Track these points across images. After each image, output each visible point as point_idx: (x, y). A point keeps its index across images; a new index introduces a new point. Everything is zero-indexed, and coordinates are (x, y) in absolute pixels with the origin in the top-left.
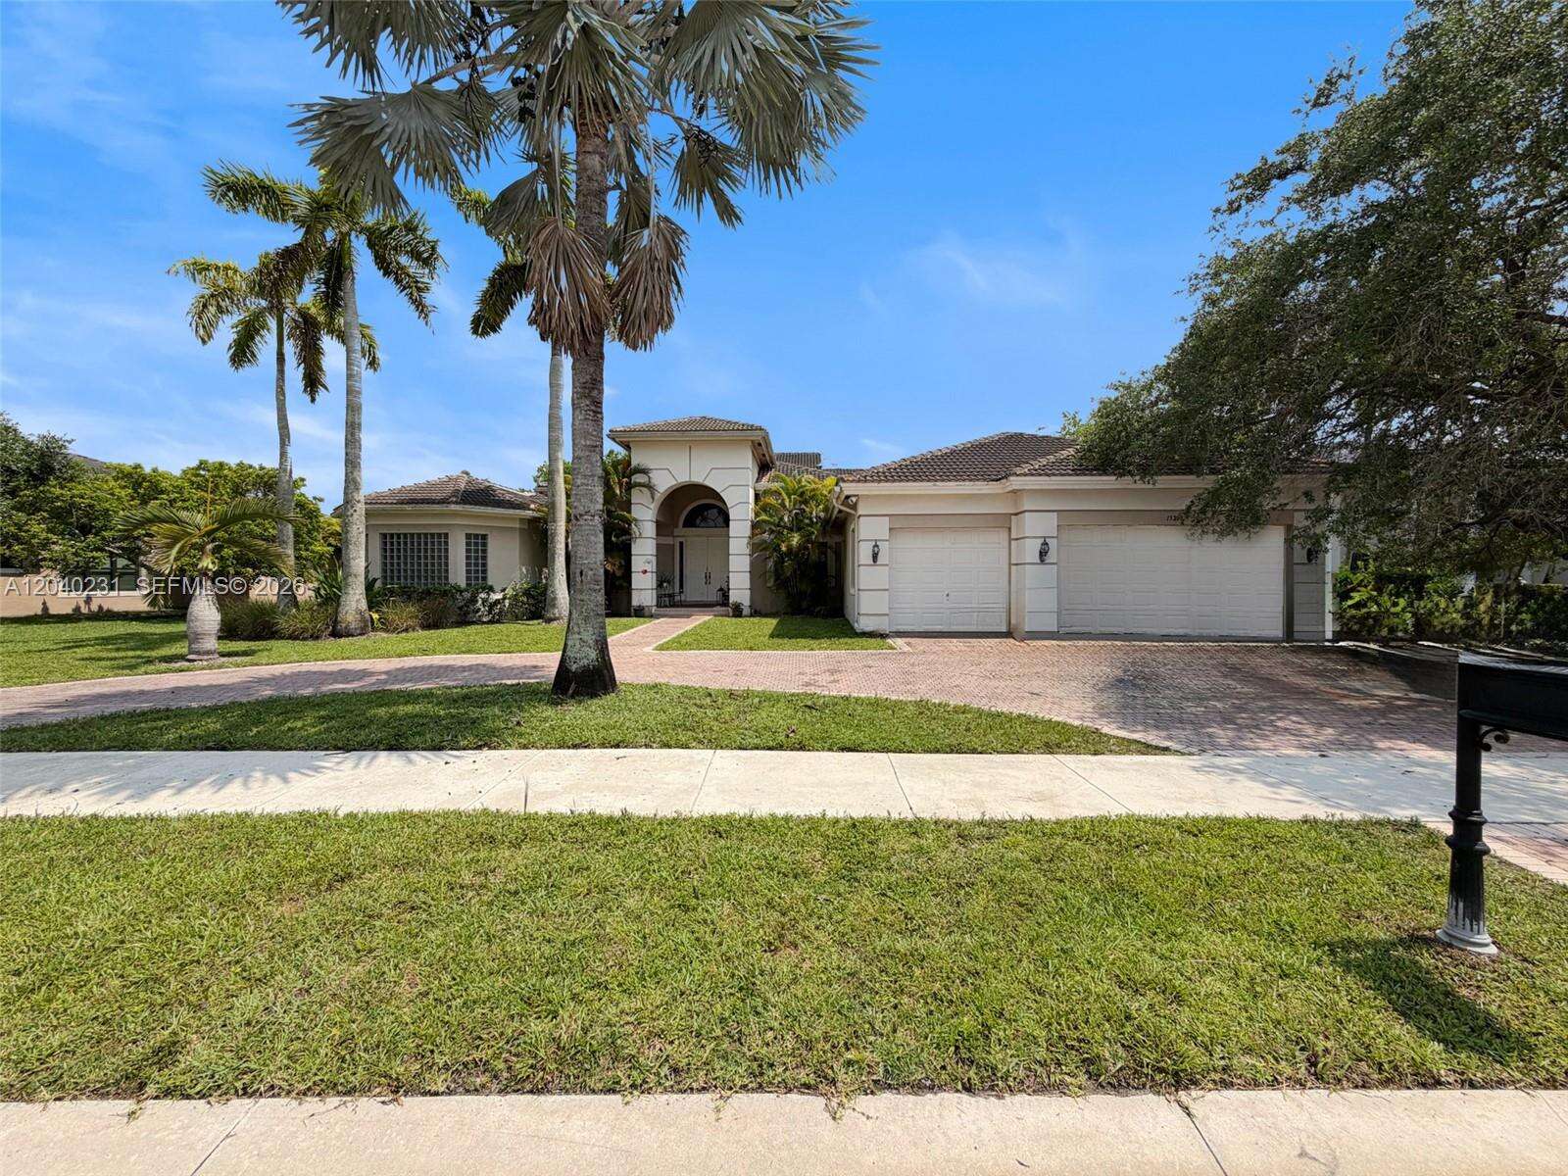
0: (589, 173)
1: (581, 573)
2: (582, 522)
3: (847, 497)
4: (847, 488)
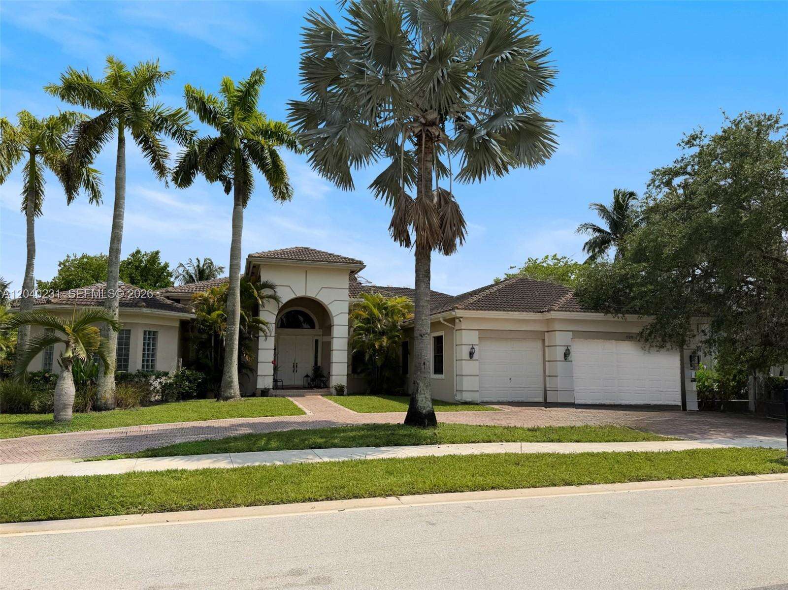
1: (424, 364)
2: (424, 338)
3: (455, 318)
4: (459, 313)
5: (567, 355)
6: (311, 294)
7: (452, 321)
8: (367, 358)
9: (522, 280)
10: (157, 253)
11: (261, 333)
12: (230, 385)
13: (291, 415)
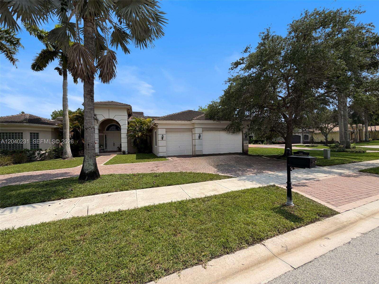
0: (88, 32)
1: (88, 145)
2: (88, 130)
3: (155, 124)
4: (155, 122)
5: (199, 137)
6: (111, 118)
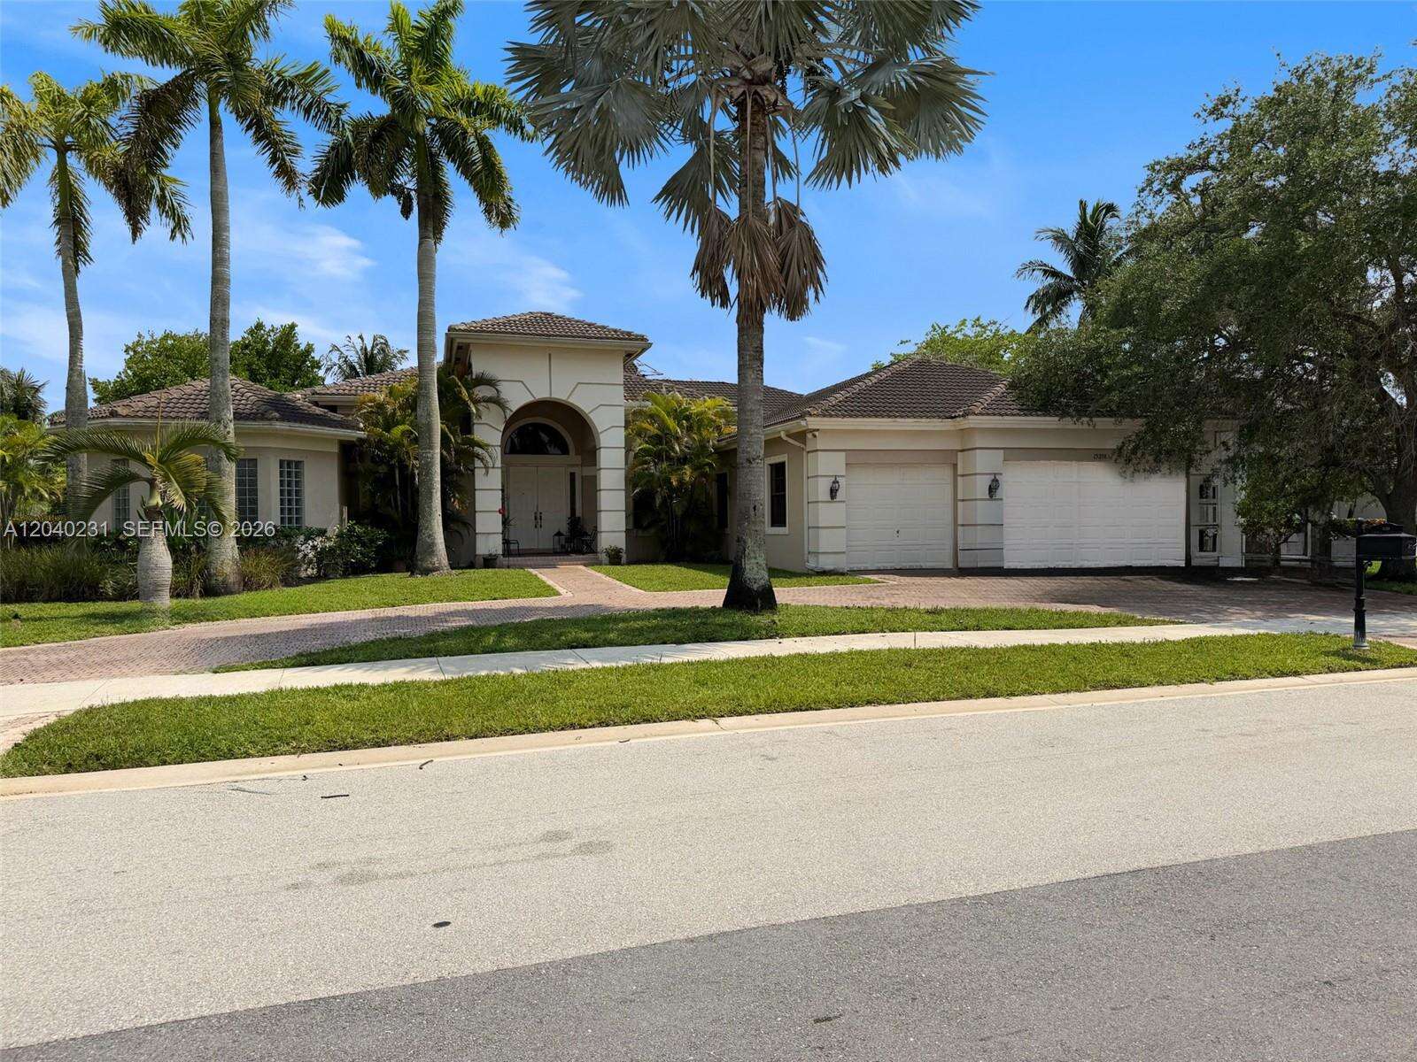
1: (755, 508)
2: (754, 465)
3: (806, 431)
4: (812, 422)
5: (993, 489)
6: (560, 395)
7: (801, 436)
8: (658, 501)
9: (920, 363)
10: (293, 327)
11: (478, 463)
12: (430, 550)
13: (536, 596)
